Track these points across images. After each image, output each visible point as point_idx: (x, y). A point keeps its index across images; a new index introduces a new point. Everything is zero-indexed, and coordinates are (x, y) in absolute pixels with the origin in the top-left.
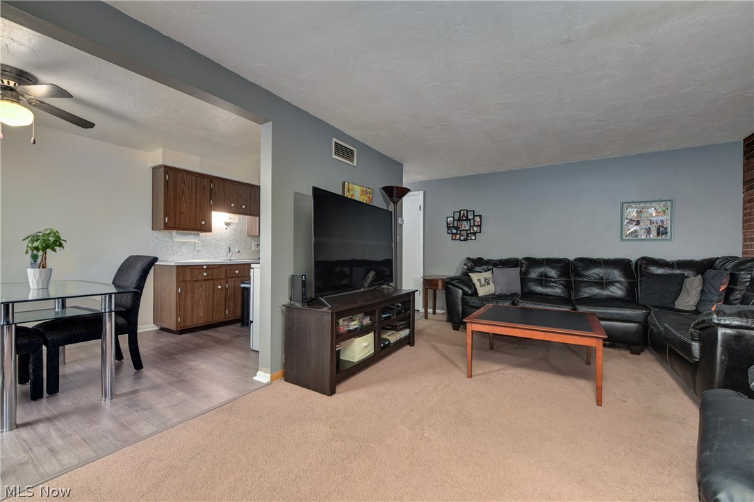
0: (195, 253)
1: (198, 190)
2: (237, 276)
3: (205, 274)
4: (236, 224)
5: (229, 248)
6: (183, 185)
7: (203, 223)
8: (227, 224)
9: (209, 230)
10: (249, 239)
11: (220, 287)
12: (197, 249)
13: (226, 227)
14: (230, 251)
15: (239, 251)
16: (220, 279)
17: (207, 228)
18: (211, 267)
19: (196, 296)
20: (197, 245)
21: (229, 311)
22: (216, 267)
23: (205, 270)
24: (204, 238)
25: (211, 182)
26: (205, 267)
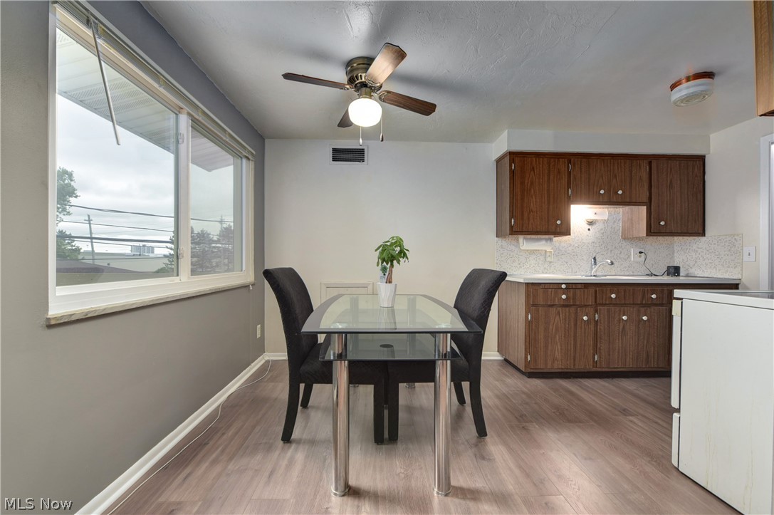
0: (546, 266)
1: (551, 177)
2: (613, 303)
3: (564, 297)
4: (605, 222)
5: (595, 259)
6: (532, 173)
7: (559, 222)
8: (591, 223)
9: (567, 232)
10: (624, 243)
11: (585, 318)
12: (549, 259)
13: (589, 227)
14: (595, 262)
15: (612, 263)
16: (586, 306)
17: (565, 230)
18: (572, 286)
19: (551, 327)
20: (548, 254)
21: (600, 357)
22: (579, 286)
23: (564, 291)
24: (557, 244)
25: (569, 162)
26: (563, 286)
